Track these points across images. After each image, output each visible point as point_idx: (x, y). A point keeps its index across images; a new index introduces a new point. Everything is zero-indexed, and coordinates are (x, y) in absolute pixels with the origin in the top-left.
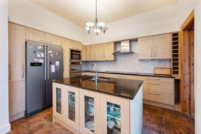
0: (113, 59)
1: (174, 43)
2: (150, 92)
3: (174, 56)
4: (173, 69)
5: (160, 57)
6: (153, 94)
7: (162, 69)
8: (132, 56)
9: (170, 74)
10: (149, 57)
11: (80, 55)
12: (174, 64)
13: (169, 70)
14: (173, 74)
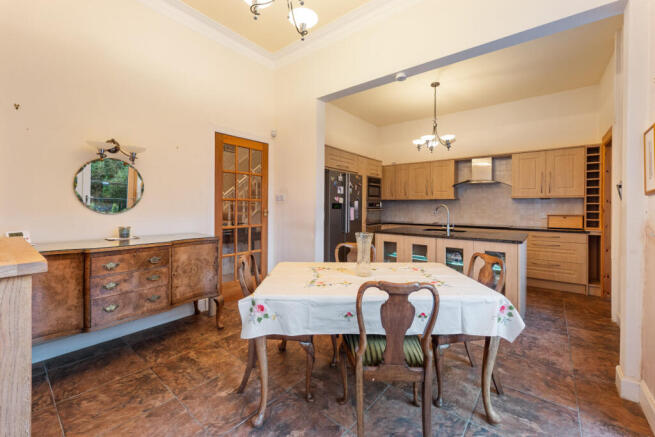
0: (452, 197)
1: (589, 167)
2: (538, 262)
3: (589, 191)
4: (588, 217)
5: (561, 193)
6: (544, 266)
7: (565, 217)
8: (496, 190)
9: (581, 227)
10: (535, 193)
11: (379, 187)
12: (589, 207)
13: (581, 219)
14: (588, 226)
